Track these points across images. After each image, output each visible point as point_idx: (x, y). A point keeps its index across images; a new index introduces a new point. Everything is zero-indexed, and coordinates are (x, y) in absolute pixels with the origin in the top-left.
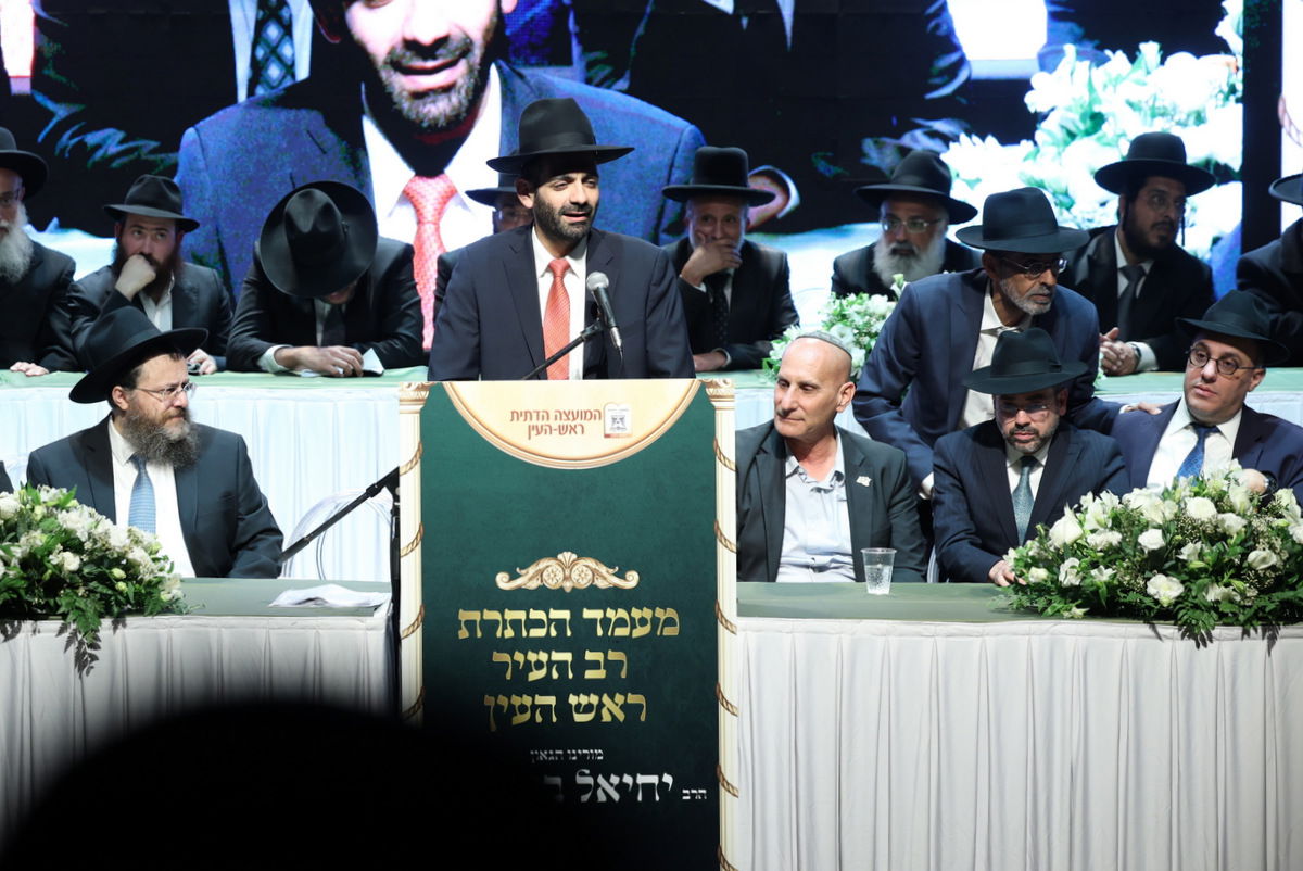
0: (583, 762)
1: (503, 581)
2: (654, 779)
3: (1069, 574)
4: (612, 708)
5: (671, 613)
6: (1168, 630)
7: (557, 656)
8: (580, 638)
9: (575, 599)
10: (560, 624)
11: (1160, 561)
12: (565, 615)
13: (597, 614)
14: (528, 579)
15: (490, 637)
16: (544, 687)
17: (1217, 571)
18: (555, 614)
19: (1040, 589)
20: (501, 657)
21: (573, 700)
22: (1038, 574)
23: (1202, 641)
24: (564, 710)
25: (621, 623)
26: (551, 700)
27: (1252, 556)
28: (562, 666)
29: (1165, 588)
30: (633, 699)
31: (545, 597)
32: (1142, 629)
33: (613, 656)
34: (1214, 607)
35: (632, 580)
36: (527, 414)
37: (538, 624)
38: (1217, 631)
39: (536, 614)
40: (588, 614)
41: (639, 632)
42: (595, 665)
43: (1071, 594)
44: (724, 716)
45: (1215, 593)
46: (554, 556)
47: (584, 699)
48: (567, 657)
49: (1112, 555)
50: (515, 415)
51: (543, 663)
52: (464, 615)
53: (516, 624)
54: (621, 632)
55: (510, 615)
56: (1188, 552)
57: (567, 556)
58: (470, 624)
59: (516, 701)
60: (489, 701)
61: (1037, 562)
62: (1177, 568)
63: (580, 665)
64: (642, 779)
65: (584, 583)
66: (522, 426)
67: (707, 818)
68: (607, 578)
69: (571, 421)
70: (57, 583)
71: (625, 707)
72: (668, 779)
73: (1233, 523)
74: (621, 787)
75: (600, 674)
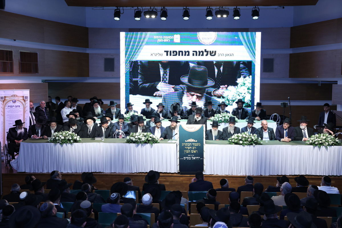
0: (192, 156)
1: (186, 141)
2: (198, 157)
3: (233, 141)
4: (195, 152)
5: (200, 144)
6: (241, 146)
7: (190, 147)
8: (192, 146)
9: (192, 143)
10: (190, 145)
11: (241, 140)
12: (191, 144)
13: (194, 144)
14: (188, 141)
15: (185, 146)
16: (189, 150)
17: (245, 141)
18: (190, 144)
19: (231, 142)
20: (185, 147)
21: (191, 151)
22: (230, 141)
23: (244, 147)
24: (191, 152)
25: (195, 145)
26: (190, 151)
27: (248, 140)
28: (191, 148)
29: (241, 142)
30: (197, 151)
31: (189, 142)
32: (239, 145)
33: (195, 147)
34: (245, 144)
35: (196, 141)
36: (188, 127)
37: (189, 145)
38: (245, 146)
39: (188, 144)
40: (193, 144)
41: (197, 145)
42: (193, 148)
43: (233, 142)
44: (204, 152)
45: (245, 142)
46: (190, 139)
47: (192, 151)
48: (191, 147)
49: (237, 139)
50: (187, 127)
51: (189, 148)
52: (183, 144)
53: (187, 145)
54: (196, 145)
55: (186, 144)
56: (243, 139)
57: (191, 139)
58: (183, 145)
59: (187, 151)
60: (185, 151)
61: (230, 140)
62: (242, 140)
63: (192, 148)
64: (197, 157)
65: (192, 141)
66: (187, 128)
67: (203, 161)
68: (194, 141)
69: (191, 128)
70: (149, 141)
71: (196, 152)
72: (199, 157)
73: (247, 137)
74: (195, 158)
75: (194, 149)
